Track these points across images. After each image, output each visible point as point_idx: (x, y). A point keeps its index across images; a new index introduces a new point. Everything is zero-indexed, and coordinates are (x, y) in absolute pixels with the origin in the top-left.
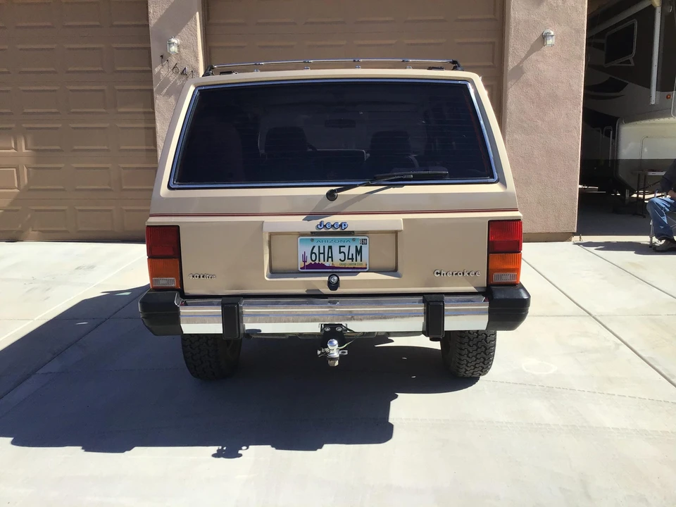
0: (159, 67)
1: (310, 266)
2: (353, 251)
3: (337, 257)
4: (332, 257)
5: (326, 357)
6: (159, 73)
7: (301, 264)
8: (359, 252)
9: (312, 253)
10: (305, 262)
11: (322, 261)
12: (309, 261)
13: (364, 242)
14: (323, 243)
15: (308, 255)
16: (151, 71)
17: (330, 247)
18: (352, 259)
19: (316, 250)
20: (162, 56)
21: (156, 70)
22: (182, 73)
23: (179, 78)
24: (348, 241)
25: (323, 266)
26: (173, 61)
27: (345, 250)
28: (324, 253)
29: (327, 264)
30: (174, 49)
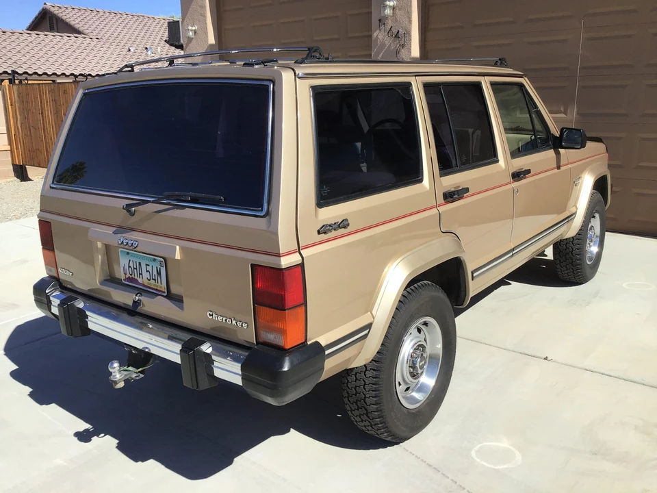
0: (378, 32)
1: (129, 279)
2: (155, 271)
3: (145, 275)
4: (142, 274)
6: (377, 36)
7: (123, 276)
8: (159, 273)
9: (129, 267)
10: (125, 274)
11: (136, 277)
12: (128, 275)
13: (161, 263)
14: (135, 258)
15: (127, 267)
16: (371, 36)
18: (155, 280)
19: (131, 264)
20: (380, 20)
21: (375, 35)
22: (396, 36)
23: (394, 41)
24: (151, 260)
25: (137, 282)
26: (389, 23)
27: (150, 269)
28: (136, 269)
29: (139, 280)
30: (388, 12)
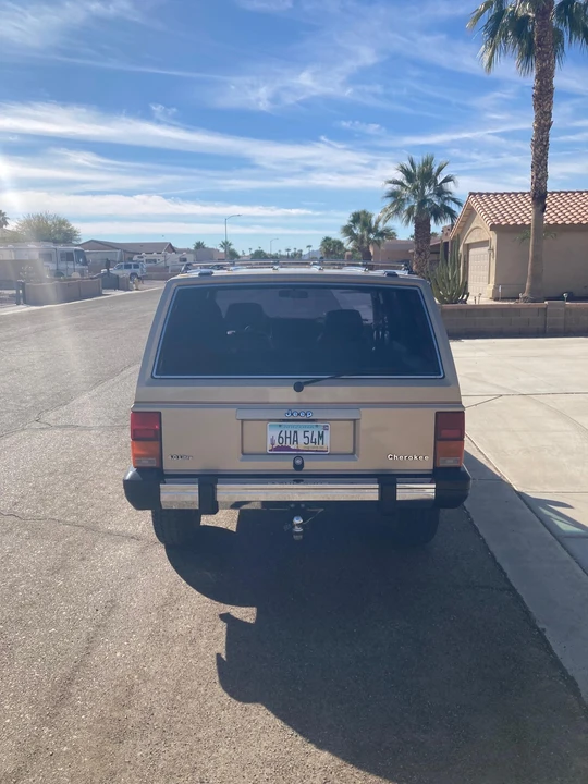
1: (278, 449)
2: (316, 436)
3: (302, 440)
4: (297, 441)
5: (291, 533)
7: (269, 446)
8: (321, 436)
9: (280, 437)
10: (273, 444)
11: (288, 444)
12: (277, 444)
13: (325, 428)
14: (289, 428)
15: (276, 438)
17: (296, 432)
18: (315, 443)
19: (283, 435)
24: (312, 427)
25: (289, 449)
27: (309, 435)
28: (290, 437)
29: (292, 447)
